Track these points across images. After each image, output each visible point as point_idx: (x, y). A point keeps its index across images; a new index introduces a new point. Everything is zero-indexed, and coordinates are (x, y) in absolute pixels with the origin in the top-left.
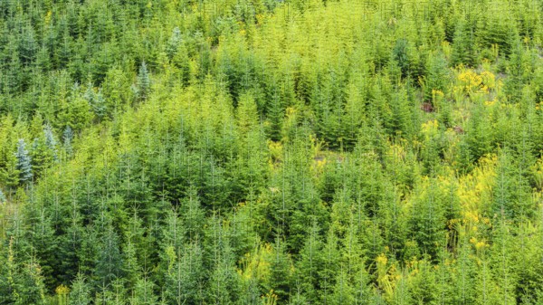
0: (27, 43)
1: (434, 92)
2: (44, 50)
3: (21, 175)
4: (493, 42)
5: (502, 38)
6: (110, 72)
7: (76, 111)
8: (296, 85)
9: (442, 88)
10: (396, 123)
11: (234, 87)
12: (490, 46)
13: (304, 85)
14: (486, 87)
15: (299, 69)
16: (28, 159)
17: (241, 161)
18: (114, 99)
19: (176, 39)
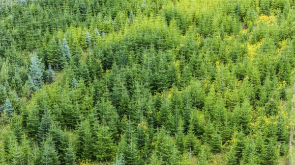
0: (82, 5)
1: (248, 22)
2: (90, 8)
3: (88, 45)
4: (278, 7)
5: (282, 5)
6: (118, 14)
7: (106, 26)
8: (193, 19)
9: (252, 21)
10: (230, 30)
11: (168, 19)
12: (276, 9)
13: (197, 20)
14: (270, 21)
15: (195, 14)
16: (90, 39)
17: (170, 38)
18: (121, 23)
19: (144, 5)
